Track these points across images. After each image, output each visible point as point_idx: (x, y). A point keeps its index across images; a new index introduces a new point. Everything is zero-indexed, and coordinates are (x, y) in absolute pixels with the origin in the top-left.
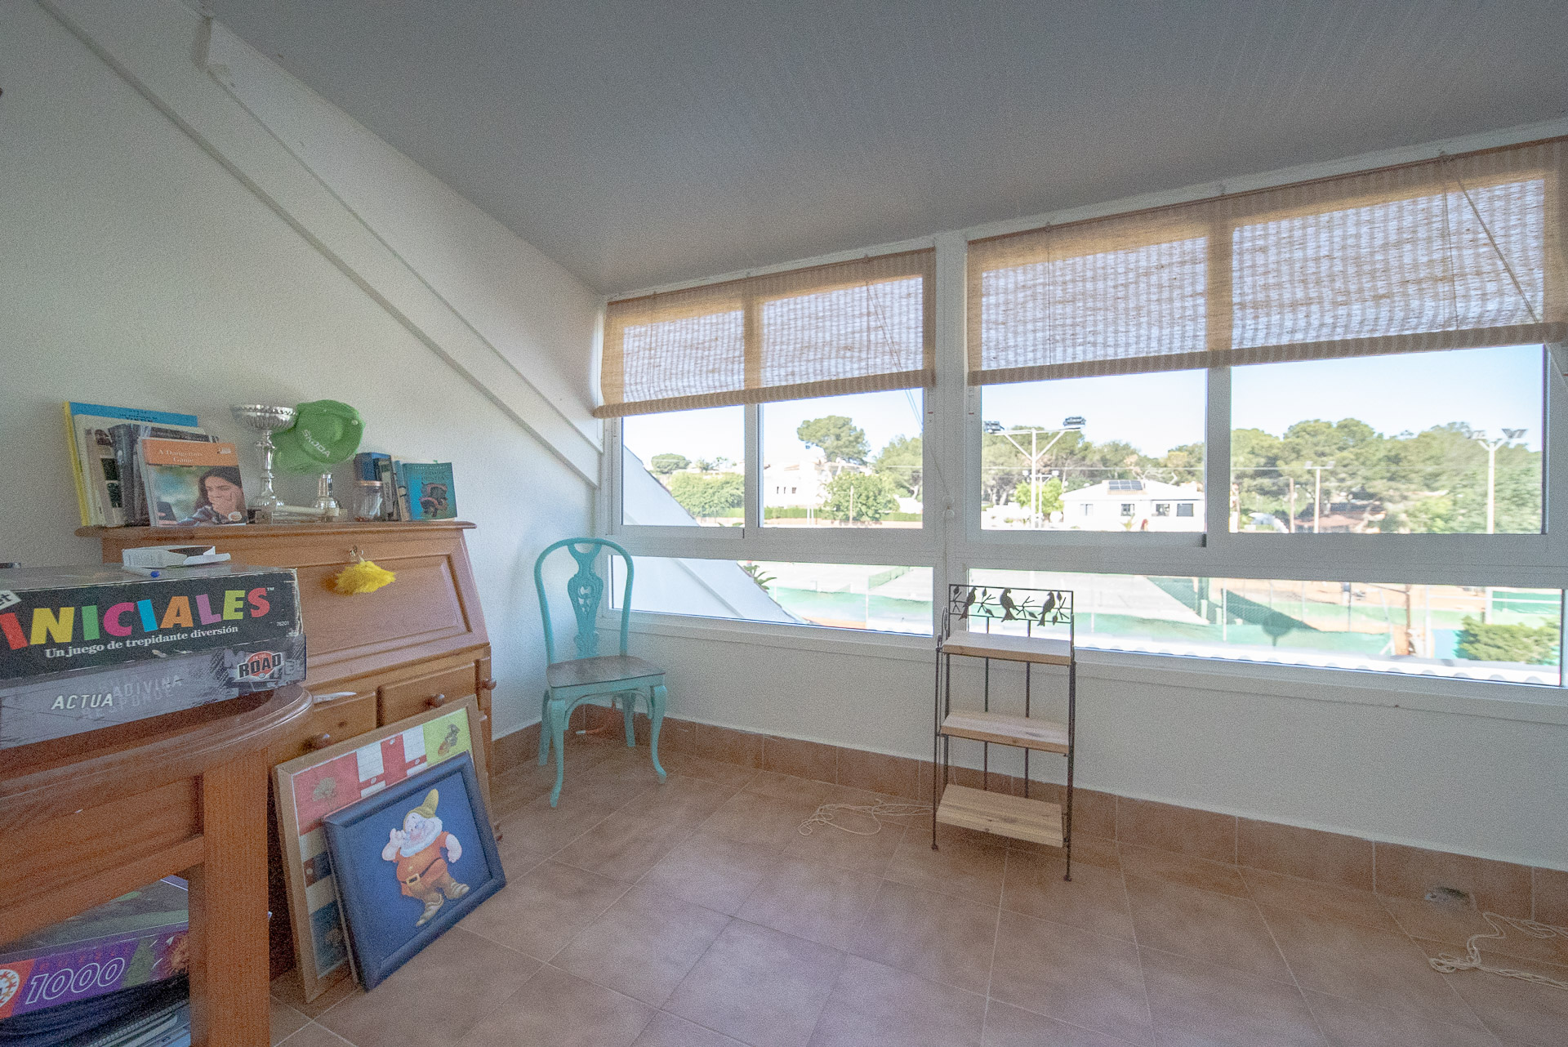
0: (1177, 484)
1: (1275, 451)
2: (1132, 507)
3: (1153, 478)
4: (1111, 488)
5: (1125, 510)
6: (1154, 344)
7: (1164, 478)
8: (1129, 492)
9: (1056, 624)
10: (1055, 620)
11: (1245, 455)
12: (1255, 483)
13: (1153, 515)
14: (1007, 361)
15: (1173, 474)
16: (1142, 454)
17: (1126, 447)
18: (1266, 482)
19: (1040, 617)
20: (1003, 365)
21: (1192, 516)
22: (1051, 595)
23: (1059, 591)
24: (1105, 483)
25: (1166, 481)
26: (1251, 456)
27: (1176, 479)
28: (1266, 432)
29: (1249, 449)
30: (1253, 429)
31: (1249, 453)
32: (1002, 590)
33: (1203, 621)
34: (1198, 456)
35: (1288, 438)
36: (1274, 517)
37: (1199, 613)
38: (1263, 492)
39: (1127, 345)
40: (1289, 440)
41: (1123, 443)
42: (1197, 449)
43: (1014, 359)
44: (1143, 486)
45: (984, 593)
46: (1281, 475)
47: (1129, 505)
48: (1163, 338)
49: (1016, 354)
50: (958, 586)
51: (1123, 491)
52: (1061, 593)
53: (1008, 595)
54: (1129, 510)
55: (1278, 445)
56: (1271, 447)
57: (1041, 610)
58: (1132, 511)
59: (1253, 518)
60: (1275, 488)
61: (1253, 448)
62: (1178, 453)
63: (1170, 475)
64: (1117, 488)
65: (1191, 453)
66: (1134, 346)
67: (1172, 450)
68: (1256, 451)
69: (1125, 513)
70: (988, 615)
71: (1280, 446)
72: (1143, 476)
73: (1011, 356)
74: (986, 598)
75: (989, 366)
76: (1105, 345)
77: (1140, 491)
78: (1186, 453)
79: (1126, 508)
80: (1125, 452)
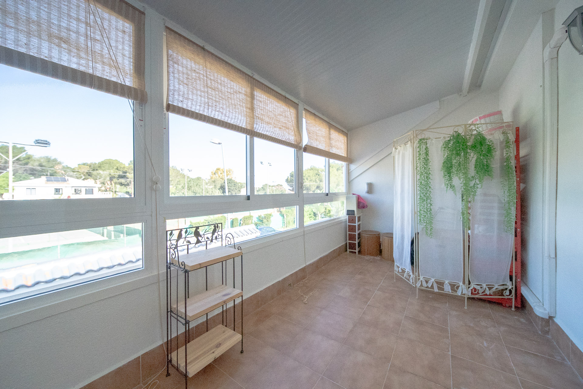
0: (84, 179)
1: (126, 169)
2: (61, 190)
3: (71, 176)
4: (48, 181)
5: (57, 192)
6: (239, 122)
7: (77, 177)
8: (59, 183)
9: (217, 239)
10: (216, 238)
11: (114, 170)
12: (118, 181)
13: (73, 194)
14: (187, 106)
15: (82, 175)
16: (64, 165)
17: (55, 160)
18: (123, 181)
19: (210, 239)
20: (185, 106)
21: (93, 194)
22: (215, 226)
23: (217, 224)
24: (44, 178)
25: (78, 178)
26: (117, 170)
27: (83, 177)
28: (120, 162)
29: (116, 168)
30: (115, 160)
31: (116, 169)
32: (195, 228)
33: (105, 238)
34: (93, 168)
35: (130, 165)
36: (125, 194)
37: (103, 235)
38: (121, 184)
39: (232, 118)
40: (131, 166)
41: (53, 158)
42: (92, 165)
43: (190, 106)
44: (67, 180)
45: (186, 232)
46: (128, 178)
47: (59, 189)
48: (242, 120)
49: (192, 104)
50: (172, 231)
51: (55, 182)
52: (218, 224)
53: (198, 230)
54: (59, 192)
55: (127, 167)
56: (124, 167)
57: (211, 234)
58: (61, 192)
59: (118, 194)
60: (126, 183)
61: (117, 167)
62: (83, 166)
63: (80, 176)
64: (52, 181)
65: (90, 166)
66: (233, 120)
67: (80, 164)
68: (119, 169)
69: (57, 193)
70: (188, 244)
71: (128, 168)
72: (66, 176)
73: (190, 104)
74: (187, 234)
75: (178, 104)
76: (225, 116)
77: (65, 183)
78: (88, 167)
79: (57, 191)
80: (54, 163)
